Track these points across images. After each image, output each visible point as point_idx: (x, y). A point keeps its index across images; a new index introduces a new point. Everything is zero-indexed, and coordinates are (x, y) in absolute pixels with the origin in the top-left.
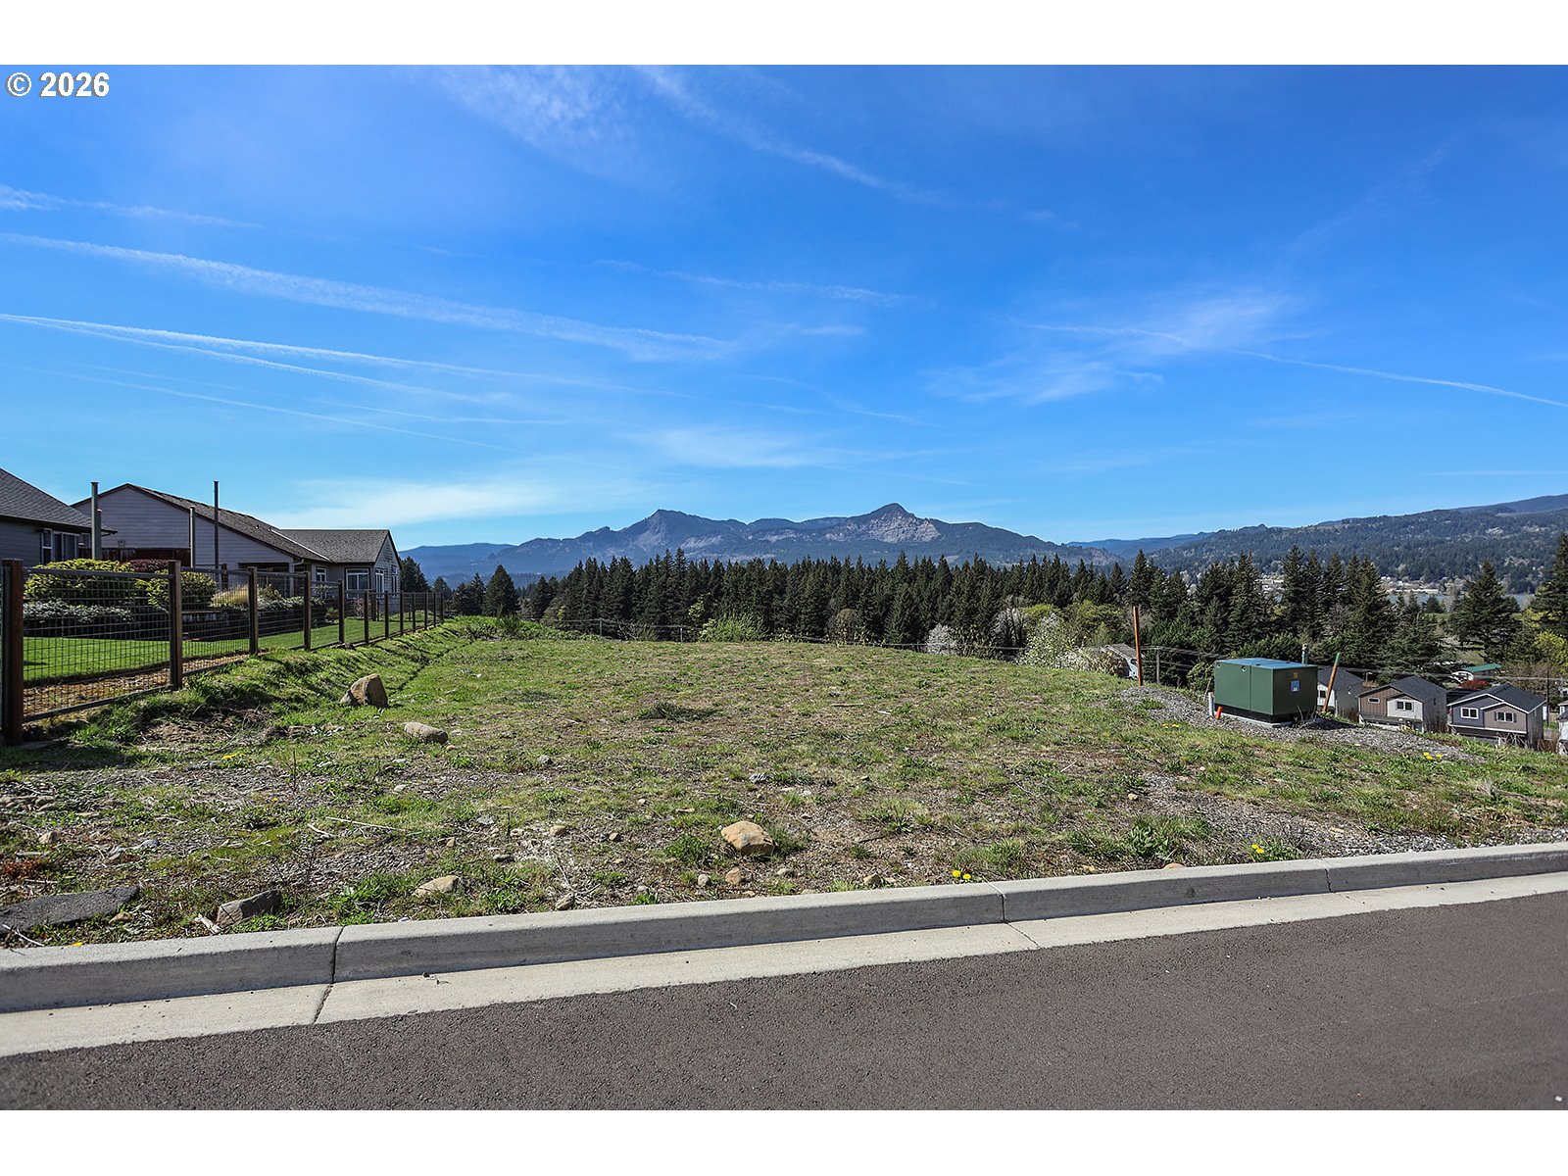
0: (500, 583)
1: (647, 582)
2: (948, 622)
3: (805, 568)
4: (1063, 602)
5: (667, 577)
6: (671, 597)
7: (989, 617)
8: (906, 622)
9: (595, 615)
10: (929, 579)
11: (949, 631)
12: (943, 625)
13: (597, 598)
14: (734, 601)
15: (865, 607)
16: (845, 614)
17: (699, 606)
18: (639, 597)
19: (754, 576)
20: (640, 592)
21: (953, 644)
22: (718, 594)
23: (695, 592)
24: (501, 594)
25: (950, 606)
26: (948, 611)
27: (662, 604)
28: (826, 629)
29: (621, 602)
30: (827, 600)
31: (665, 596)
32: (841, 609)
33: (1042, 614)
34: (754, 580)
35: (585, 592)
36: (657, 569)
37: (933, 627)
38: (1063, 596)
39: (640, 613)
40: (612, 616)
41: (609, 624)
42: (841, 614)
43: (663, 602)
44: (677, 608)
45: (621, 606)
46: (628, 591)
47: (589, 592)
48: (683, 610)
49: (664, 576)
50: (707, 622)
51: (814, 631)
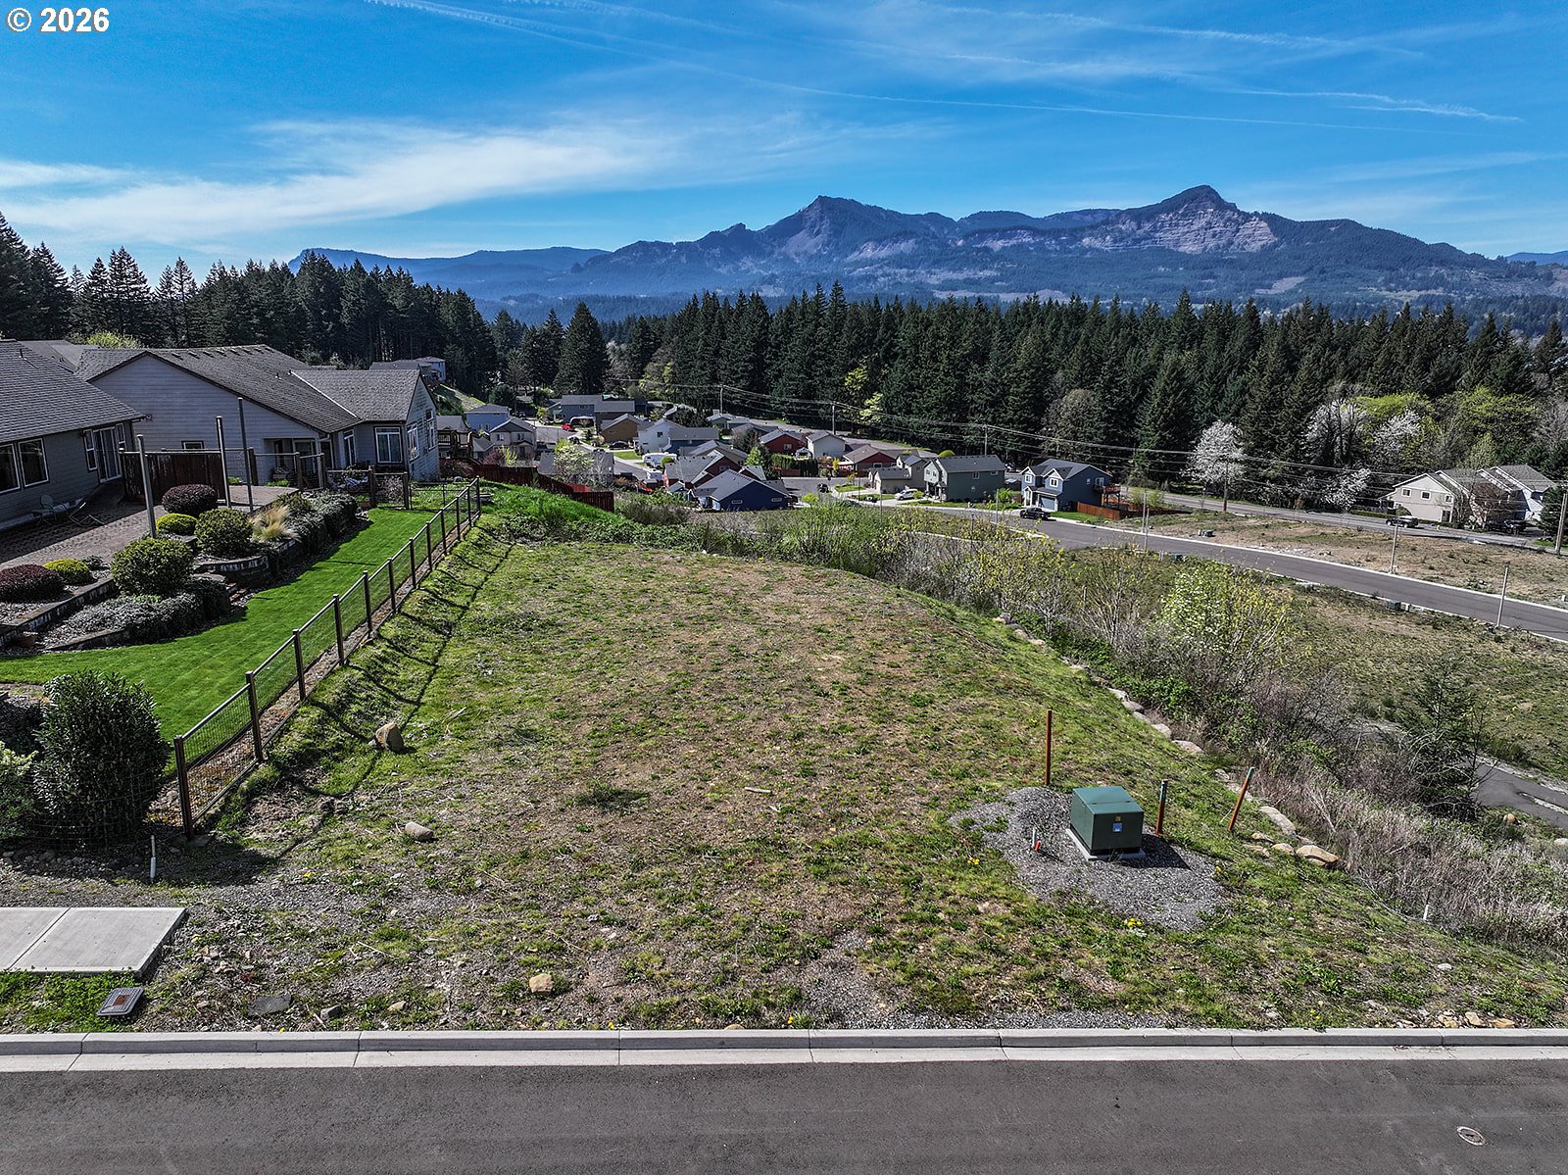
0: (583, 330)
1: (788, 332)
2: (1234, 418)
3: (1027, 315)
4: (1440, 387)
5: (817, 326)
6: (821, 357)
7: (1299, 416)
8: (1167, 415)
9: (715, 379)
10: (1224, 337)
11: (1234, 433)
12: (1226, 422)
13: (716, 353)
14: (913, 368)
15: (1108, 388)
16: (1075, 397)
17: (859, 374)
18: (776, 355)
19: (944, 331)
20: (778, 346)
21: (1237, 454)
22: (890, 356)
23: (856, 350)
24: (584, 345)
25: (1242, 392)
26: (1239, 400)
27: (808, 368)
28: (1044, 419)
29: (751, 360)
30: (1053, 372)
31: (812, 354)
32: (1071, 388)
33: (1393, 411)
34: (942, 339)
35: (700, 343)
36: (803, 314)
37: (1209, 423)
38: (1444, 377)
39: (777, 377)
40: (737, 380)
41: (733, 393)
42: (1069, 398)
43: (809, 365)
44: (829, 374)
45: (750, 368)
46: (760, 345)
47: (706, 344)
48: (837, 378)
49: (811, 326)
50: (871, 397)
51: (1027, 420)
